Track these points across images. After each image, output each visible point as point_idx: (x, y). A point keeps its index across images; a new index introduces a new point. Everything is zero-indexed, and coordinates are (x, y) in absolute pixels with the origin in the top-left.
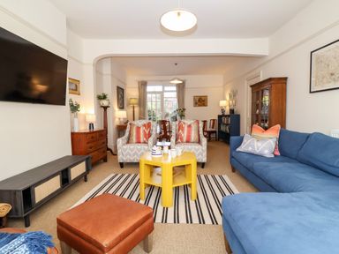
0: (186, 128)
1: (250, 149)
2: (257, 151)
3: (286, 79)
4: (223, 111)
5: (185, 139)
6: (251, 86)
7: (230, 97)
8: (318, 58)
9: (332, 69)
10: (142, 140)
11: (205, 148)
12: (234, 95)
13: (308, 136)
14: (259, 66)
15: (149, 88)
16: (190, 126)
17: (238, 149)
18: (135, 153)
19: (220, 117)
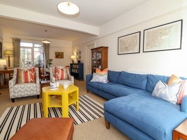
0: (60, 71)
1: (97, 80)
2: (100, 81)
3: (108, 47)
4: (73, 61)
5: (60, 78)
6: (91, 49)
7: (77, 54)
8: (121, 41)
9: (126, 46)
10: (29, 81)
11: (73, 82)
12: (79, 53)
13: (120, 73)
14: (94, 40)
15: (22, 44)
16: (62, 70)
17: (91, 81)
18: (26, 90)
19: (71, 64)
